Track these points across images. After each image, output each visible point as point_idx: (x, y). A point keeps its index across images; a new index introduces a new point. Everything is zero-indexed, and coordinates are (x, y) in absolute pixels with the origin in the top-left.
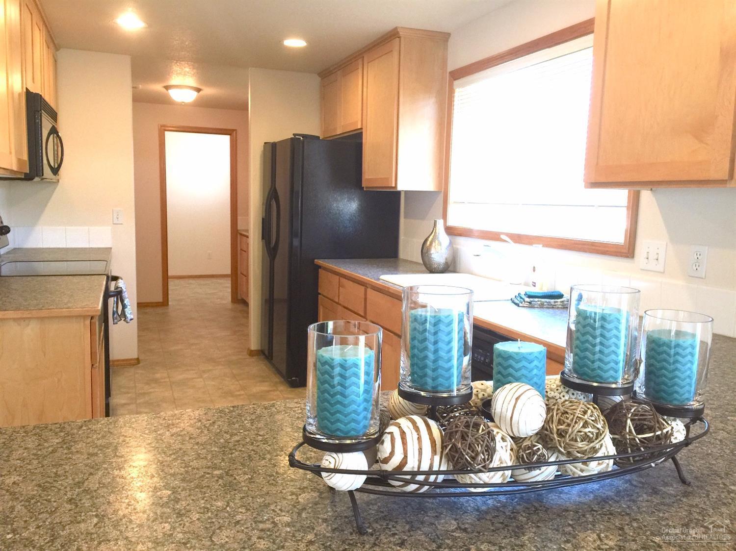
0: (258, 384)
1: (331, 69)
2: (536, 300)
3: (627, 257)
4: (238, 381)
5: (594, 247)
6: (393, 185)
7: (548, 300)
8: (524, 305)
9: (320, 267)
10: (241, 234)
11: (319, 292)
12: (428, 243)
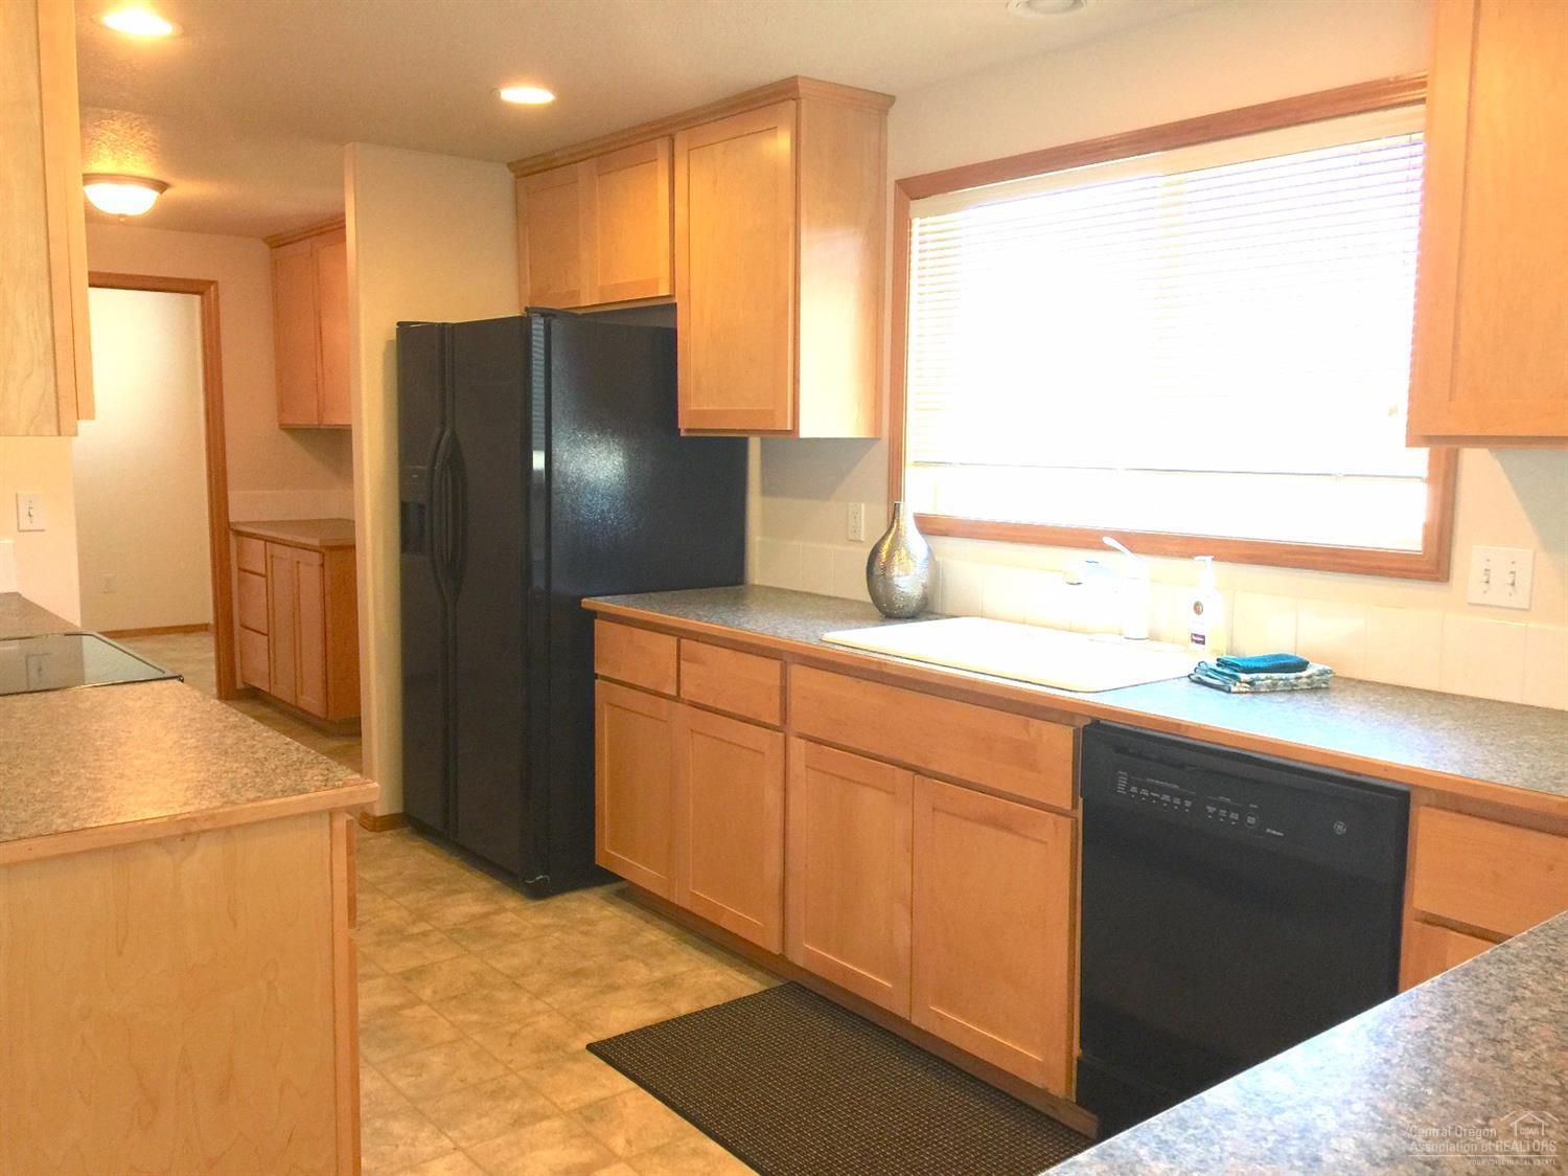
0: (448, 900)
1: (557, 154)
2: (1262, 676)
3: (1437, 580)
4: (391, 898)
5: (1340, 560)
6: (789, 428)
7: (1284, 676)
8: (1241, 689)
9: (593, 615)
10: (239, 533)
11: (596, 672)
12: (884, 554)
